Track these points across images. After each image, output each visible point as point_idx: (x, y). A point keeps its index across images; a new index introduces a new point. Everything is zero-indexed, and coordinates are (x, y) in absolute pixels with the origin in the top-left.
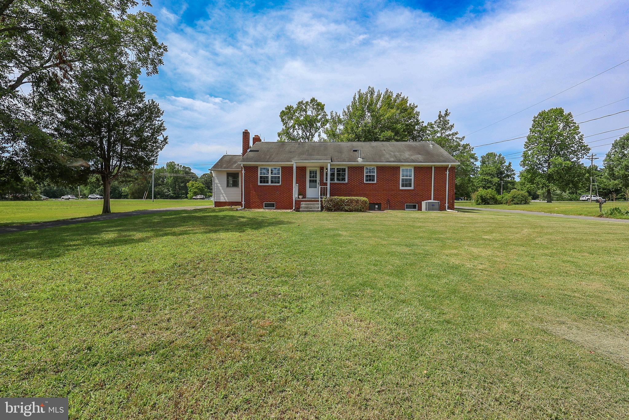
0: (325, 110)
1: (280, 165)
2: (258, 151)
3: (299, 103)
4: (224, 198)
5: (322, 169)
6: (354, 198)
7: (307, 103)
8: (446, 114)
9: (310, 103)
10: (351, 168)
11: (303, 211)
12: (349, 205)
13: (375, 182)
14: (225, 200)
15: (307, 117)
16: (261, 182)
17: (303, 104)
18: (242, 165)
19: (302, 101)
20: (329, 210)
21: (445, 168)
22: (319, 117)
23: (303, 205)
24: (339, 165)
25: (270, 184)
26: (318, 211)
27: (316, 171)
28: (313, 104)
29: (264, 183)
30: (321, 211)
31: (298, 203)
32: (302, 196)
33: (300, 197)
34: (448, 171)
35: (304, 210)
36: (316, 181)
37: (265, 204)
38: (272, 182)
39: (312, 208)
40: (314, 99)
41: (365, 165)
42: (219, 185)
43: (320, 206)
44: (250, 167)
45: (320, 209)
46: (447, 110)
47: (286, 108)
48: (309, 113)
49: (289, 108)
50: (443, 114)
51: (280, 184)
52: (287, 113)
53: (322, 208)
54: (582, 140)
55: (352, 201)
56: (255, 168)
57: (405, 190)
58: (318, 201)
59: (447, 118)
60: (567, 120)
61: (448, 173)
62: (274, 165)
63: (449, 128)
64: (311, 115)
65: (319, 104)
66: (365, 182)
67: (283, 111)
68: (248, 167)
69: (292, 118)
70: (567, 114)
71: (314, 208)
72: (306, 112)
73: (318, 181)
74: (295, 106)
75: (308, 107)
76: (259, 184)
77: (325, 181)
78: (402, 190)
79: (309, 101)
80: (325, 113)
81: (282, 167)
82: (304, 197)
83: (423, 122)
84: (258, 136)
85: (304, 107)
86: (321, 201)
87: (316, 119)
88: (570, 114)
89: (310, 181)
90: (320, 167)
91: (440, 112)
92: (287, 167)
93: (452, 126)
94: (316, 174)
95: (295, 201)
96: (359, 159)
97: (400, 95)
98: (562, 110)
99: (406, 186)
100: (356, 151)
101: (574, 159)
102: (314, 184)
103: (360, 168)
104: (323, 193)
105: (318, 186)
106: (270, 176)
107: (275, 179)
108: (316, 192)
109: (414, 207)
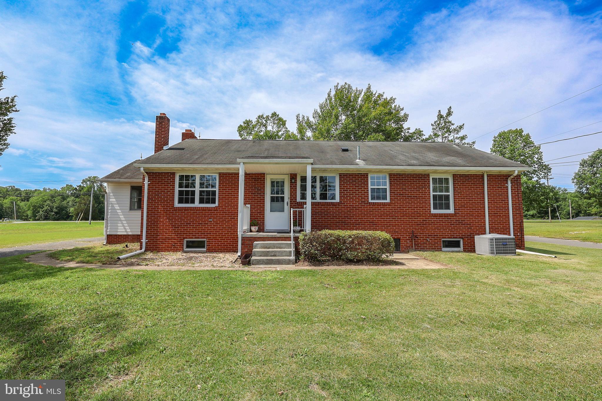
0: (287, 125)
1: (217, 169)
3: (259, 117)
4: (125, 229)
5: (293, 177)
6: (363, 233)
7: (267, 117)
8: (449, 114)
9: (271, 117)
10: (344, 177)
11: (259, 262)
12: (356, 249)
13: (388, 200)
14: (126, 231)
15: (267, 132)
16: (180, 201)
17: (264, 118)
18: (142, 169)
19: (263, 115)
20: (313, 260)
21: (505, 177)
22: (280, 133)
23: (258, 248)
24: (325, 170)
25: (197, 204)
26: (289, 262)
27: (283, 182)
28: (274, 119)
29: (187, 202)
30: (296, 262)
31: (249, 242)
32: (257, 228)
33: (253, 228)
34: (509, 182)
35: (260, 260)
36: (283, 199)
37: (187, 242)
38: (201, 201)
39: (277, 254)
40: (275, 113)
41: (371, 171)
42: (117, 207)
43: (292, 249)
44: (161, 173)
45: (293, 257)
46: (450, 107)
47: (244, 123)
48: (269, 128)
49: (248, 122)
50: (444, 113)
51: (216, 204)
52: (246, 128)
53: (298, 253)
54: (542, 160)
55: (361, 240)
56: (169, 175)
57: (441, 215)
58: (289, 239)
59: (450, 119)
60: (527, 140)
61: (509, 185)
62: (206, 169)
63: (455, 130)
64: (272, 130)
65: (280, 120)
66: (370, 201)
67: (241, 126)
68: (156, 173)
69: (250, 133)
70: (525, 135)
71: (282, 254)
72: (266, 128)
73: (287, 199)
74: (254, 120)
75: (269, 122)
76: (177, 204)
77: (299, 199)
78: (435, 215)
79: (270, 116)
80: (287, 129)
81: (220, 174)
82: (261, 229)
83: (409, 129)
84: (191, 131)
85: (265, 122)
86: (296, 239)
87: (277, 135)
88: (528, 135)
89: (273, 199)
90: (291, 174)
91: (440, 111)
92: (229, 174)
94: (283, 186)
95: (243, 239)
96: (358, 160)
97: (383, 96)
98: (521, 131)
99: (441, 208)
100: (346, 150)
101: (535, 179)
102: (278, 205)
103: (362, 176)
104: (296, 221)
105: (286, 208)
106: (198, 189)
107: (207, 196)
108: (283, 220)
109: (456, 245)
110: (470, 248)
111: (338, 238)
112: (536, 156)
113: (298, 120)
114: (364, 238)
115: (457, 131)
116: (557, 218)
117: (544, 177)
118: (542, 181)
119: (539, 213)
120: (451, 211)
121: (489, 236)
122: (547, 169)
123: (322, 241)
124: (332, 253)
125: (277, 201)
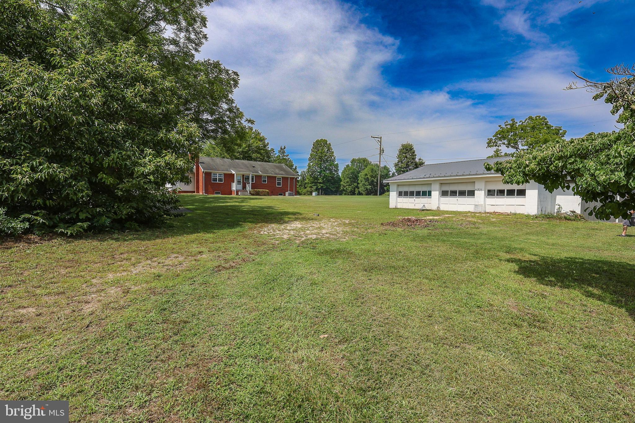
2: (203, 163)
10: (256, 176)
16: (213, 181)
21: (293, 178)
25: (218, 182)
31: (237, 192)
37: (215, 192)
41: (263, 175)
43: (249, 193)
51: (223, 182)
56: (210, 173)
57: (279, 187)
62: (221, 172)
66: (264, 182)
73: (242, 182)
77: (245, 182)
78: (277, 187)
81: (224, 173)
92: (227, 174)
94: (240, 178)
99: (279, 185)
100: (254, 167)
102: (239, 183)
103: (260, 176)
104: (244, 187)
105: (242, 184)
106: (218, 178)
107: (220, 180)
108: (240, 187)
109: (282, 195)
110: (285, 195)
111: (259, 191)
120: (281, 186)
121: (288, 192)
123: (256, 191)
124: (258, 194)
125: (239, 182)
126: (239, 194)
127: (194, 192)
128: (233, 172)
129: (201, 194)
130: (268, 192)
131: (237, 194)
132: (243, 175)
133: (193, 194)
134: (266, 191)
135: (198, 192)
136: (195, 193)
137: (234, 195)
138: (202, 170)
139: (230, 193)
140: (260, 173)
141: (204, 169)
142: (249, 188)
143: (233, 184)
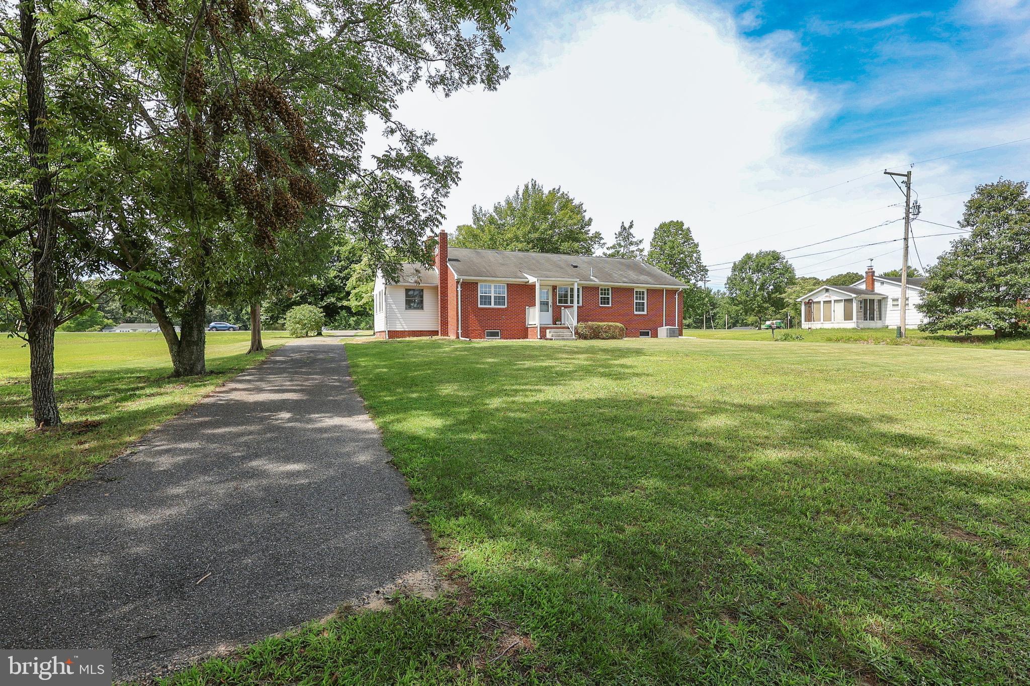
1: (505, 281)
2: (457, 260)
4: (402, 326)
8: (631, 227)
10: (585, 289)
13: (610, 305)
14: (404, 328)
16: (482, 303)
21: (674, 291)
25: (493, 306)
29: (486, 304)
34: (677, 295)
36: (547, 303)
37: (487, 333)
38: (495, 303)
39: (564, 336)
41: (602, 286)
42: (394, 307)
43: (572, 334)
44: (469, 283)
45: (574, 337)
46: (632, 222)
50: (627, 225)
51: (506, 306)
54: (700, 260)
56: (475, 285)
57: (640, 315)
58: (568, 328)
59: (632, 231)
60: (687, 236)
61: (677, 297)
62: (498, 281)
63: (635, 242)
66: (600, 305)
68: (465, 283)
70: (686, 229)
71: (567, 336)
73: (551, 303)
76: (479, 305)
77: (558, 304)
78: (637, 315)
81: (507, 284)
88: (688, 229)
90: (553, 286)
91: (623, 222)
92: (514, 284)
93: (641, 242)
95: (541, 328)
96: (592, 277)
98: (682, 224)
99: (639, 311)
100: (576, 267)
101: (693, 281)
102: (545, 307)
103: (595, 289)
104: (557, 318)
105: (550, 309)
106: (493, 295)
107: (499, 300)
108: (548, 317)
109: (647, 334)
110: (655, 335)
111: (599, 326)
112: (695, 255)
113: (474, 212)
114: (611, 326)
115: (637, 244)
116: (711, 327)
117: (701, 280)
118: (700, 284)
119: (695, 322)
120: (645, 313)
121: (665, 327)
122: (703, 270)
123: (591, 328)
124: (596, 334)
125: (544, 304)
126: (548, 336)
127: (435, 333)
128: (532, 279)
129: (452, 337)
130: (621, 330)
131: (543, 336)
132: (554, 288)
133: (435, 338)
134: (616, 327)
135: (445, 332)
136: (439, 337)
137: (533, 341)
138: (454, 275)
139: (524, 333)
140: (596, 281)
141: (459, 272)
142: (570, 318)
143: (531, 309)
